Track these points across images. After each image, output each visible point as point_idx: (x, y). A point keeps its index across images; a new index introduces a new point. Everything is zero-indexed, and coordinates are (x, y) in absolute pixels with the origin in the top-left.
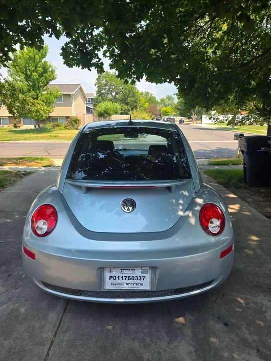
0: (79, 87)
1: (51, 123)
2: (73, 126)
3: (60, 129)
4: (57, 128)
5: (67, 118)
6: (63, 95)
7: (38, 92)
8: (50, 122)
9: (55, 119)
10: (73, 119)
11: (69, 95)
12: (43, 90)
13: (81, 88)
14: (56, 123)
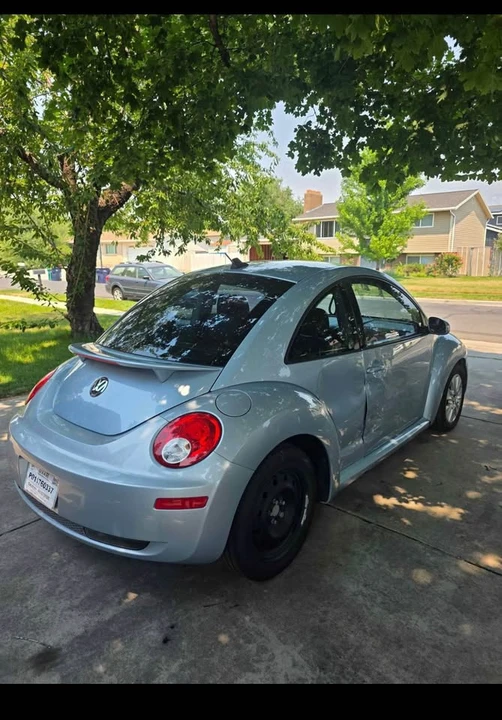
0: (473, 195)
1: (406, 266)
2: (445, 270)
3: (419, 276)
4: (414, 274)
5: (437, 254)
6: (436, 212)
7: (384, 212)
8: (404, 263)
9: (414, 258)
10: (445, 258)
11: (447, 212)
12: (395, 208)
13: (478, 198)
14: (414, 265)
